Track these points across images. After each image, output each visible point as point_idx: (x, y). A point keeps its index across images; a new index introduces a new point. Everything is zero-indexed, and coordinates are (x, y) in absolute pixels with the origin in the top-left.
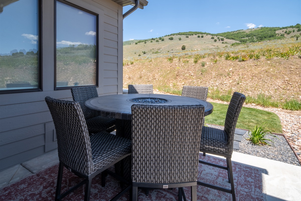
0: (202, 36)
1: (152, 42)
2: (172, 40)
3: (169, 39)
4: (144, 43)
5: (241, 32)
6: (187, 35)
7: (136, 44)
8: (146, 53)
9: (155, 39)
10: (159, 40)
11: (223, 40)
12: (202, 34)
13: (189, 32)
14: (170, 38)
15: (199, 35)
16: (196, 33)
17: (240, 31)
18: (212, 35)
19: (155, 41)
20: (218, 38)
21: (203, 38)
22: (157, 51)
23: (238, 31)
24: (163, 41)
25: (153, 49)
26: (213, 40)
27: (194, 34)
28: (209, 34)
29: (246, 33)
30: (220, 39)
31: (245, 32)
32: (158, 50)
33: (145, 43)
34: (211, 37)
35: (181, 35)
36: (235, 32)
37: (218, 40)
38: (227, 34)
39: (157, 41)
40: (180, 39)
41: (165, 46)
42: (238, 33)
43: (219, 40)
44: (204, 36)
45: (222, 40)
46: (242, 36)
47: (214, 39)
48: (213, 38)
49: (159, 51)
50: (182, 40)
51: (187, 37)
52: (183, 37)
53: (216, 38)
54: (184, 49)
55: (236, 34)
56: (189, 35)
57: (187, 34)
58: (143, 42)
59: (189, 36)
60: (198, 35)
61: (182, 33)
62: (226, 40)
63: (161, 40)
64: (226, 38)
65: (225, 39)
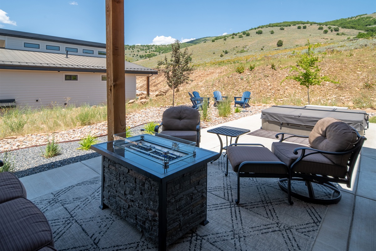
0: (303, 27)
1: (233, 38)
2: (260, 34)
3: (257, 33)
4: (223, 39)
5: (364, 17)
6: (281, 27)
7: (213, 41)
8: (228, 53)
9: (238, 35)
10: (243, 35)
11: (338, 31)
12: (304, 24)
13: (284, 22)
14: (258, 31)
15: (299, 25)
16: (294, 23)
17: (362, 17)
18: (320, 24)
19: (237, 36)
20: (330, 28)
21: (305, 30)
22: (243, 49)
23: (359, 17)
24: (249, 36)
25: (237, 47)
26: (322, 31)
27: (291, 25)
28: (315, 24)
29: (372, 18)
30: (333, 29)
31: (370, 18)
32: (243, 47)
33: (225, 39)
34: (319, 26)
35: (273, 27)
36: (353, 19)
37: (329, 31)
38: (341, 22)
39: (241, 37)
40: (272, 33)
41: (253, 42)
42: (359, 20)
43: (332, 31)
44: (307, 27)
45: (336, 31)
46: (367, 24)
47: (322, 29)
48: (320, 29)
49: (245, 50)
50: (275, 34)
51: (282, 29)
52: (276, 29)
53: (325, 28)
54: (281, 46)
55: (355, 21)
56: (284, 26)
57: (281, 25)
58: (221, 38)
59: (285, 28)
60: (297, 26)
61: (274, 25)
62: (341, 30)
63: (245, 35)
64: (343, 28)
65: (340, 28)
